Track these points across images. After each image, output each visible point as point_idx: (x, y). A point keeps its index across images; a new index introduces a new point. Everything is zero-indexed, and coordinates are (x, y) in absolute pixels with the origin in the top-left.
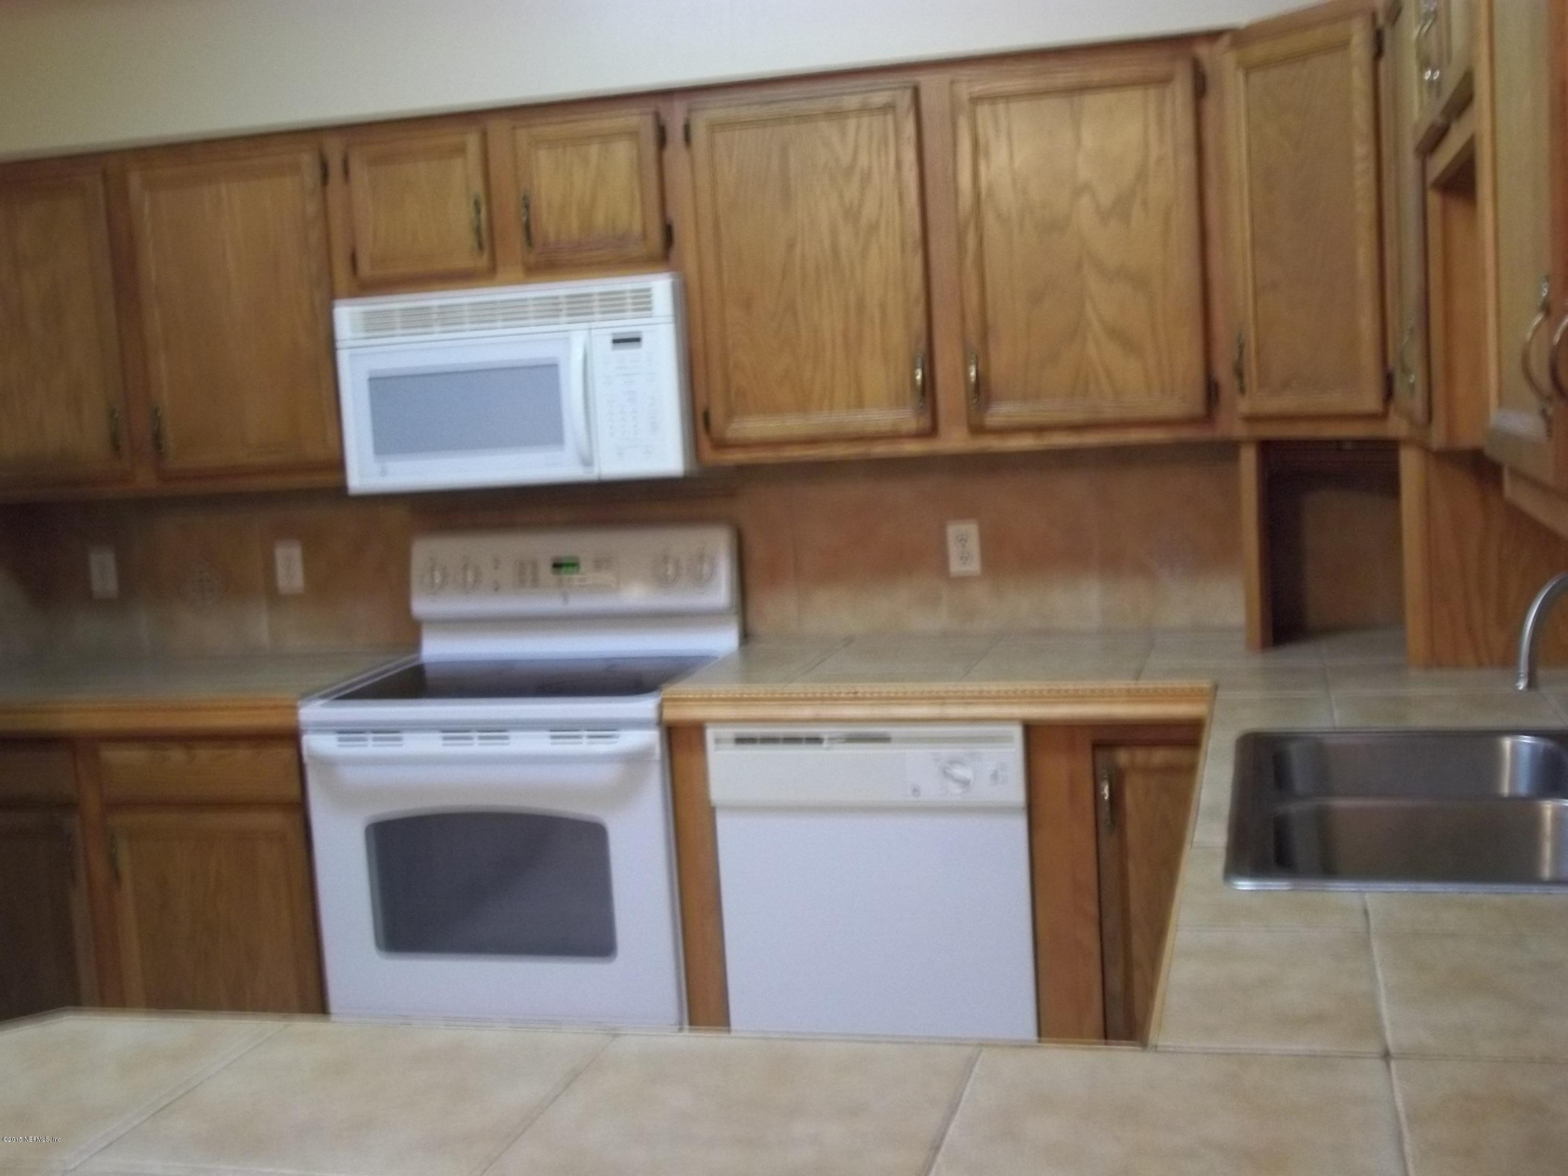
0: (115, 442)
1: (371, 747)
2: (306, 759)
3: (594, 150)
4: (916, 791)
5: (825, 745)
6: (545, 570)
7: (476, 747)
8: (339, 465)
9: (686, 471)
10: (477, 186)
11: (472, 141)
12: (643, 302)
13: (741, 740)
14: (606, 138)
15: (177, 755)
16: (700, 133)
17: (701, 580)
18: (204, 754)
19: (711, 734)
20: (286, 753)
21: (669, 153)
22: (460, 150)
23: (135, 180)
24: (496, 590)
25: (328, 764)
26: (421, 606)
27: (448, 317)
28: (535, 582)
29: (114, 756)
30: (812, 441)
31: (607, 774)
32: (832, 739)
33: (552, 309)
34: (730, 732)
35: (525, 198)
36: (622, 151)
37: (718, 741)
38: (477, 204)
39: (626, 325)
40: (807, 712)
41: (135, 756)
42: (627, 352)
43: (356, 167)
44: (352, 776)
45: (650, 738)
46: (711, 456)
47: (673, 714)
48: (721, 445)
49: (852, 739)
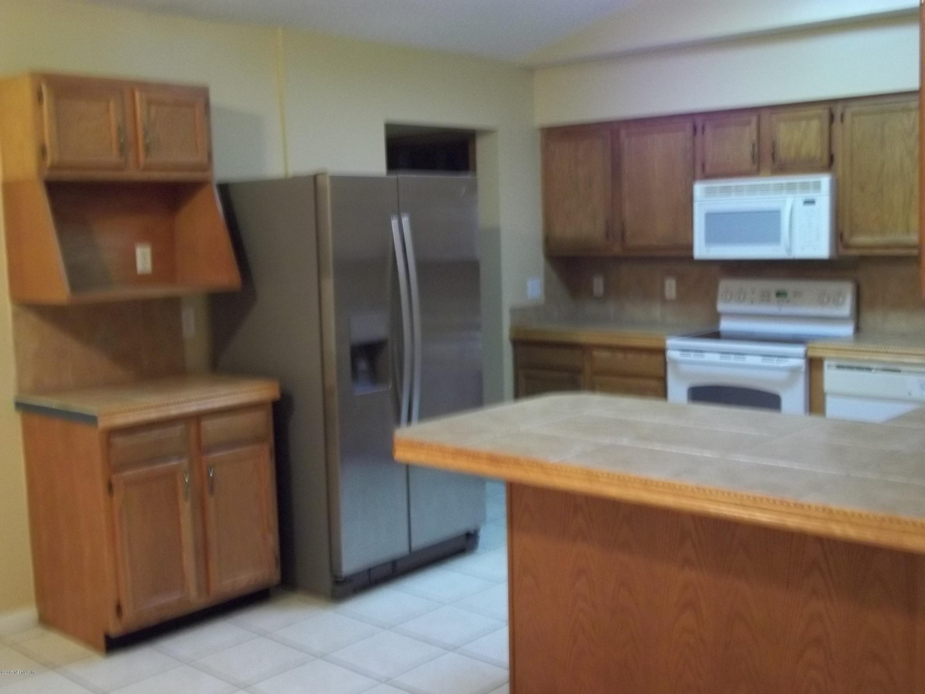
0: (607, 235)
1: (692, 357)
2: (667, 360)
3: (803, 123)
4: (910, 394)
5: (873, 371)
6: (773, 295)
7: (733, 360)
8: (690, 247)
9: (830, 256)
10: (754, 137)
11: (754, 119)
12: (817, 186)
13: (839, 367)
14: (809, 119)
15: (620, 356)
16: (848, 117)
17: (838, 303)
18: (630, 356)
19: (826, 363)
20: (660, 358)
21: (835, 125)
22: (749, 123)
23: (623, 133)
24: (752, 302)
25: (675, 362)
26: (721, 307)
27: (739, 190)
28: (768, 301)
29: (598, 354)
30: (887, 247)
31: (784, 375)
32: (876, 369)
33: (780, 188)
34: (834, 363)
35: (774, 142)
36: (815, 125)
37: (829, 366)
38: (753, 145)
39: (810, 195)
40: (867, 357)
41: (604, 355)
42: (810, 207)
43: (708, 130)
44: (685, 368)
45: (800, 363)
46: (843, 252)
47: (811, 354)
48: (847, 246)
49: (885, 370)
